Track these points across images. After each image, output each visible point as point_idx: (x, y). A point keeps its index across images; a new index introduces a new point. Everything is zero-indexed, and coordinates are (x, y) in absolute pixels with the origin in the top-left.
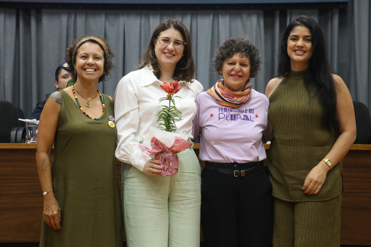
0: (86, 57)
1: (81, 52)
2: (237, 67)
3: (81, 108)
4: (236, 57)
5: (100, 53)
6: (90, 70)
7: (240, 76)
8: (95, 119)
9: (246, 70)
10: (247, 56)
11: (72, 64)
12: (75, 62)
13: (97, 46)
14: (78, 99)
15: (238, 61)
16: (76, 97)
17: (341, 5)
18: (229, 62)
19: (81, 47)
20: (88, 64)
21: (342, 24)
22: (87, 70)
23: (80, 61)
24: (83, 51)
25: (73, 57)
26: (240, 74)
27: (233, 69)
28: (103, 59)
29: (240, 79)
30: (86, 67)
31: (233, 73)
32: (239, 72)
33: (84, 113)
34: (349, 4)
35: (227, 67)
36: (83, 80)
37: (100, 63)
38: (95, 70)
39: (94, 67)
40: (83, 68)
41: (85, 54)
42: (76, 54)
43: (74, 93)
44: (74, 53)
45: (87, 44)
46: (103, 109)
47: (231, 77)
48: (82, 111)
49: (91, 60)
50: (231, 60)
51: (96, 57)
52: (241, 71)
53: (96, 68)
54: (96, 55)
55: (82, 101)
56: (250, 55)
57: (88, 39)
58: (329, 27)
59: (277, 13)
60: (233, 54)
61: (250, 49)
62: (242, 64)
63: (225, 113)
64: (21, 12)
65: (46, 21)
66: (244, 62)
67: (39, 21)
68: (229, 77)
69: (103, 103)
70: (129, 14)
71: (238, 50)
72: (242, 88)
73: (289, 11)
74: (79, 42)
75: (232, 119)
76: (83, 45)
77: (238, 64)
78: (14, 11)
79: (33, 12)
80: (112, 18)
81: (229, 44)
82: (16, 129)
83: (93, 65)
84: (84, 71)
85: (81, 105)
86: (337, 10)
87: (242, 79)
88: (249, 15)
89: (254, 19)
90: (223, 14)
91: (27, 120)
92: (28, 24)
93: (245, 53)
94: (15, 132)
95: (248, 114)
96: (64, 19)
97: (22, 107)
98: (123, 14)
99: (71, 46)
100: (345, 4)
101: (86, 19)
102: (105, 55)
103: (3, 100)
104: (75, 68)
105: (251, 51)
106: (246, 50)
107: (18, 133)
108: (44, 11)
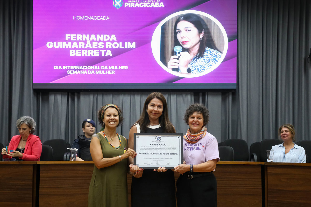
0: (109, 115)
1: (107, 113)
2: (196, 119)
3: (109, 142)
4: (195, 114)
5: (117, 113)
6: (113, 122)
7: (198, 125)
8: (116, 148)
9: (201, 121)
10: (200, 113)
11: (101, 120)
12: (103, 118)
13: (115, 109)
14: (107, 137)
15: (196, 116)
16: (105, 137)
17: (233, 91)
18: (191, 117)
19: (106, 110)
20: (111, 119)
21: (234, 100)
22: (111, 122)
23: (107, 118)
24: (107, 112)
25: (102, 116)
26: (197, 123)
27: (193, 120)
28: (118, 116)
29: (198, 126)
30: (110, 121)
31: (194, 123)
32: (197, 122)
33: (111, 145)
34: (237, 90)
35: (190, 120)
36: (109, 128)
37: (117, 118)
38: (115, 122)
39: (114, 121)
40: (109, 122)
41: (109, 114)
42: (104, 114)
43: (104, 134)
44: (102, 114)
45: (109, 109)
46: (120, 142)
47: (192, 125)
48: (109, 143)
49: (112, 117)
50: (192, 116)
51: (115, 115)
52: (198, 121)
53: (115, 121)
54: (115, 114)
55: (109, 139)
56: (203, 113)
57: (109, 106)
58: (227, 101)
59: (201, 94)
60: (193, 112)
61: (202, 110)
62: (199, 118)
63: (188, 147)
64: (70, 94)
65: (82, 98)
66: (199, 117)
67: (79, 98)
68: (191, 125)
69: (120, 140)
70: (124, 94)
71: (196, 110)
72: (199, 131)
73: (206, 93)
74: (104, 108)
75: (191, 150)
76: (107, 109)
77: (196, 118)
78: (67, 93)
79: (76, 94)
80: (116, 96)
81: (191, 107)
82: (66, 153)
83: (113, 119)
84: (109, 123)
85: (108, 140)
86: (231, 93)
87: (199, 126)
88: (186, 95)
89: (189, 97)
90: (173, 94)
91: (71, 149)
92: (73, 100)
93: (199, 112)
94: (66, 155)
95: (199, 146)
96: (92, 97)
97: (70, 142)
98: (122, 94)
99: (99, 110)
100: (235, 90)
101: (103, 97)
102: (119, 113)
103: (60, 139)
104: (103, 121)
105: (203, 111)
106: (200, 110)
107: (67, 155)
108: (81, 93)
